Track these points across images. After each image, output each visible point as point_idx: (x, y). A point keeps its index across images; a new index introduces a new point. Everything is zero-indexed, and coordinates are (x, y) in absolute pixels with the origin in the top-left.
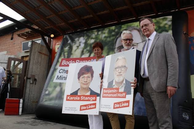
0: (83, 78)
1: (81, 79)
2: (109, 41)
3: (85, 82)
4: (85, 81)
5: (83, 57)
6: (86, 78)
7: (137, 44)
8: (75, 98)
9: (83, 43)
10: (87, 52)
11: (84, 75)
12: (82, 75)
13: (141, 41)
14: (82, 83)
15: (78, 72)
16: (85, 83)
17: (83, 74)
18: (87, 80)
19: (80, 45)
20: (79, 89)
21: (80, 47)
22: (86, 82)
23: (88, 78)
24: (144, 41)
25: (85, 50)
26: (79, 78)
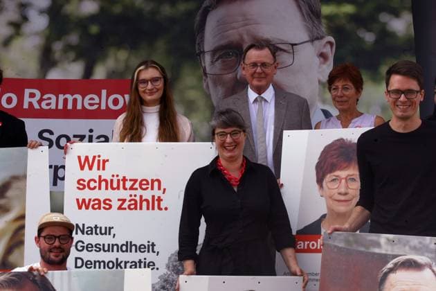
0: (333, 180)
1: (329, 185)
2: (173, 20)
3: (340, 194)
4: (343, 190)
5: (54, 75)
6: (343, 181)
7: (293, 45)
8: (313, 245)
9: (41, 12)
10: (72, 55)
11: (338, 173)
12: (331, 171)
13: (304, 36)
14: (331, 197)
15: (316, 161)
16: (342, 198)
17: (333, 168)
18: (347, 187)
19: (25, 19)
20: (324, 216)
21: (27, 28)
22: (346, 194)
23: (349, 182)
24: (317, 39)
25: (58, 47)
26: (320, 181)
